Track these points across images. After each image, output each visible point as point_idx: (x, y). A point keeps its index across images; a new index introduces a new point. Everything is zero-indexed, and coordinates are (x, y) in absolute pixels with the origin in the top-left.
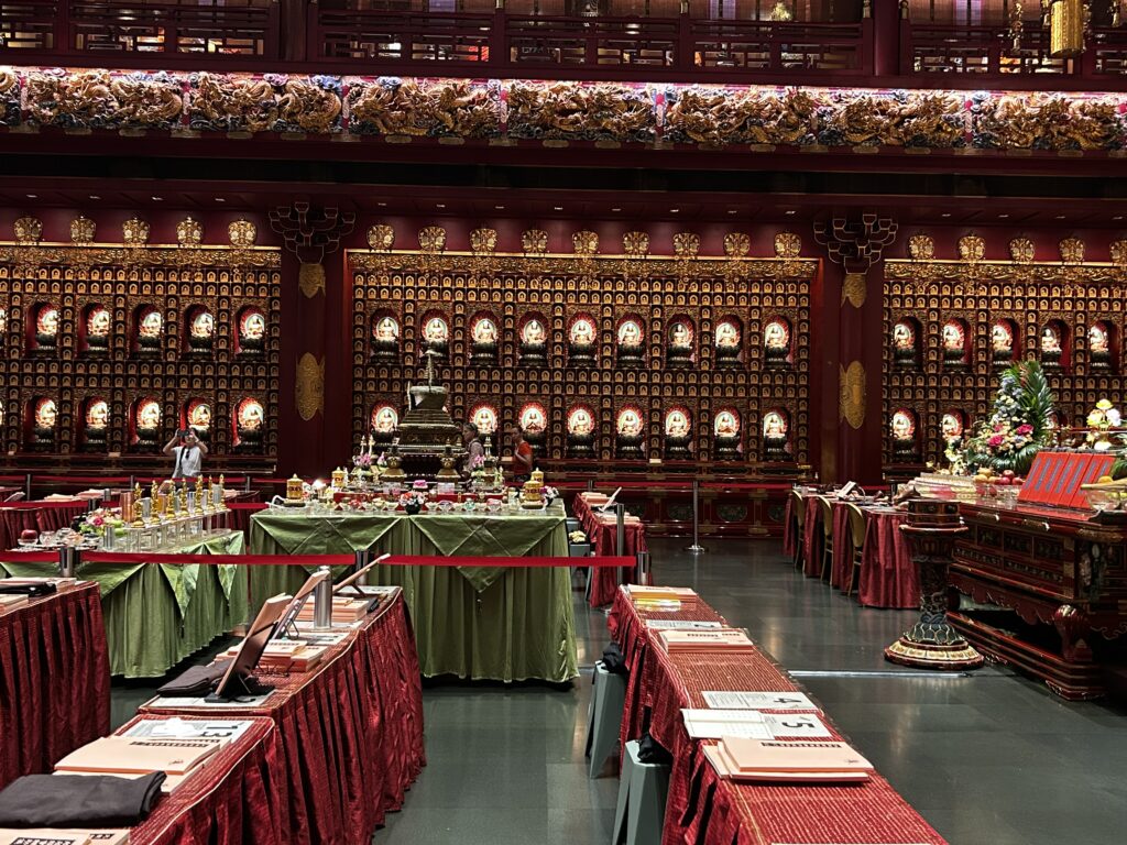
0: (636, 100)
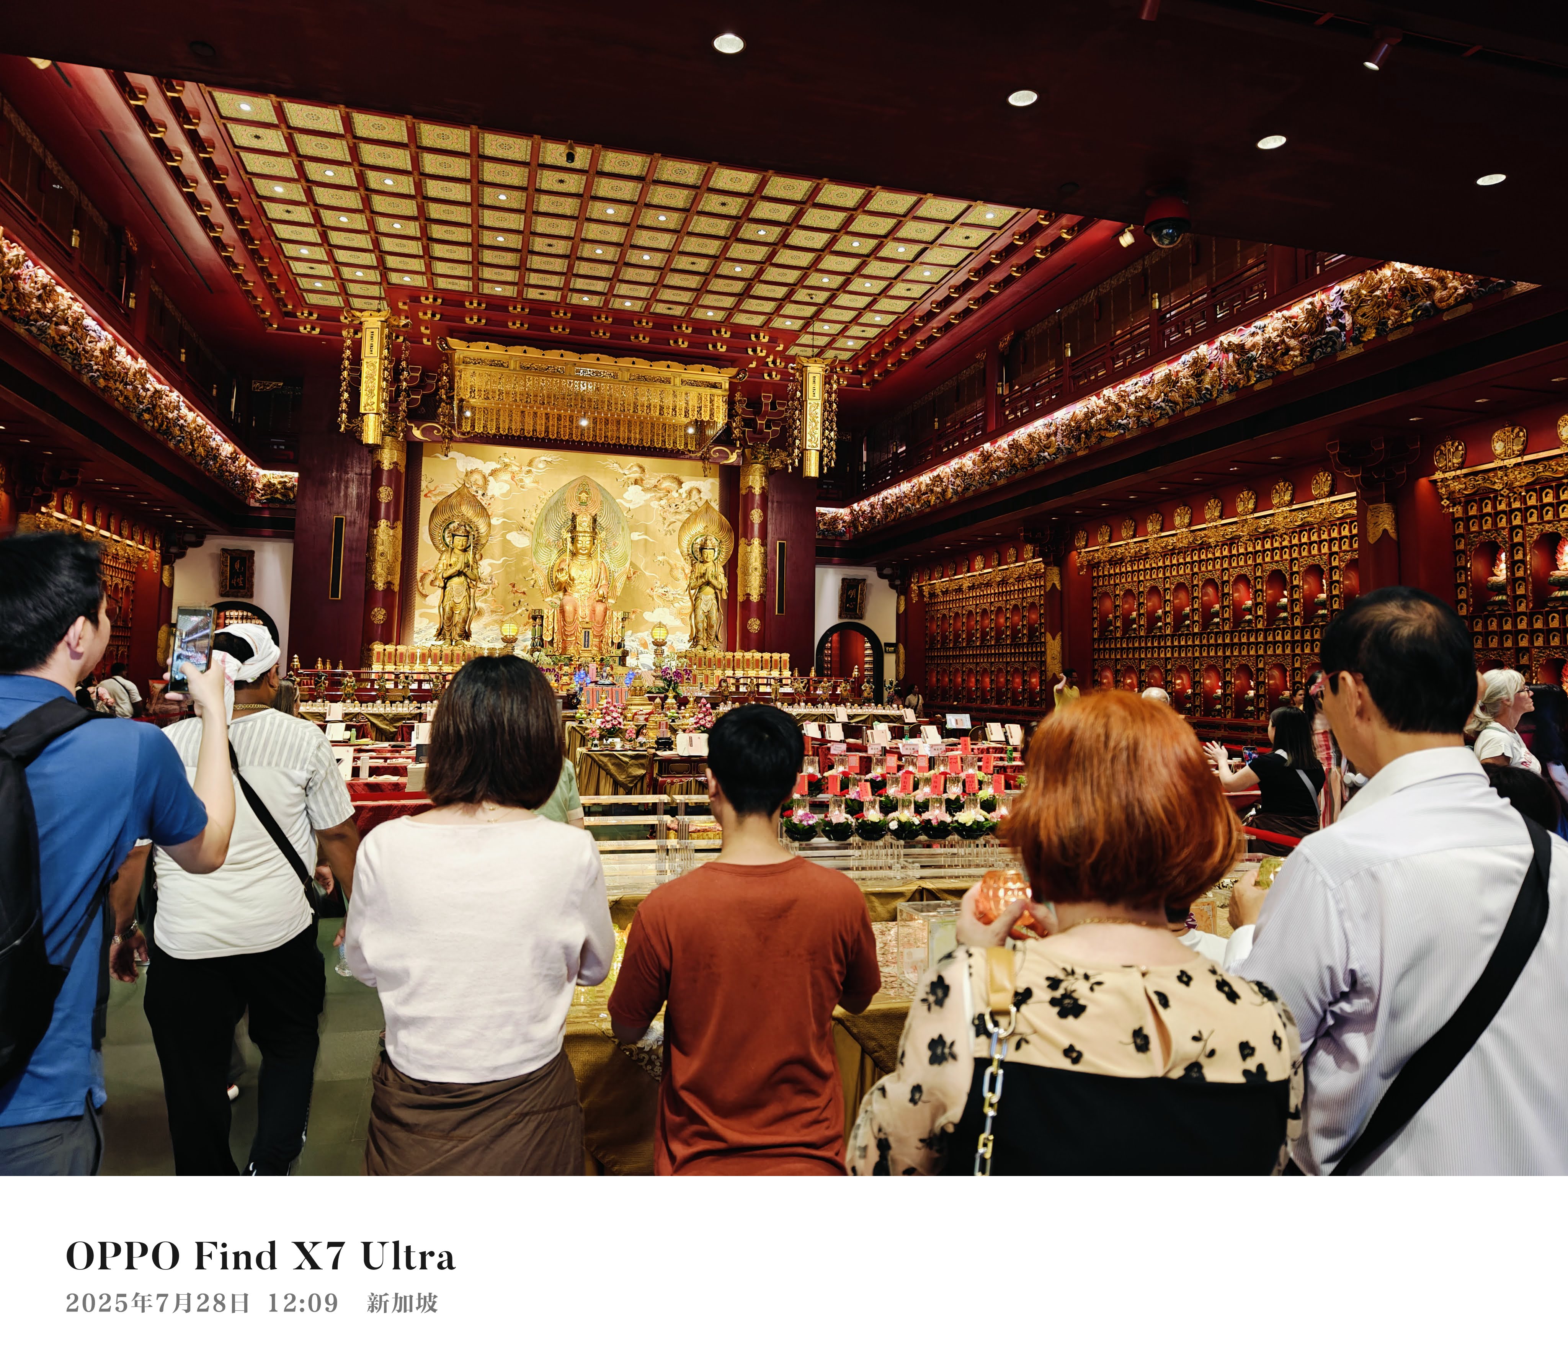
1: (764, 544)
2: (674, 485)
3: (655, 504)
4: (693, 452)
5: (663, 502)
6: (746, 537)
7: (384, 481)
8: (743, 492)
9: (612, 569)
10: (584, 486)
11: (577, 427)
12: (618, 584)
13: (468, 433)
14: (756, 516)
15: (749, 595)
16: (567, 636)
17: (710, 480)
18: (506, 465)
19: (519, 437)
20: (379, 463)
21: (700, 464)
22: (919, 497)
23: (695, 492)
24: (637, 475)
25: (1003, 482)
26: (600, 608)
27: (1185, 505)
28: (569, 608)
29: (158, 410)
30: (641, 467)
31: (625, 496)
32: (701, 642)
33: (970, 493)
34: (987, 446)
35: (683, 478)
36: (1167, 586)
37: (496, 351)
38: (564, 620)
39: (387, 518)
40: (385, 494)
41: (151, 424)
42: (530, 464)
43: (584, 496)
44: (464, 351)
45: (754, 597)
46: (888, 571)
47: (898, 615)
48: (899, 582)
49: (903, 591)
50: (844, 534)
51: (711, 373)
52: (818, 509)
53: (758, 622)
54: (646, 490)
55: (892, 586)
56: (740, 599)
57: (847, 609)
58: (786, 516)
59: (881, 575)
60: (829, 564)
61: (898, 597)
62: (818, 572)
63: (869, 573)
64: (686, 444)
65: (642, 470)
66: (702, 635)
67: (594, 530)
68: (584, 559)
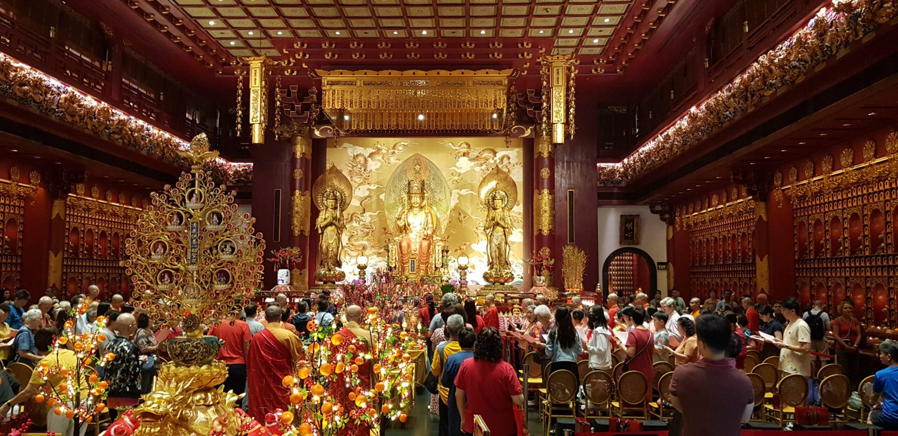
1: (552, 191)
2: (491, 155)
3: (477, 169)
4: (498, 131)
5: (484, 167)
6: (538, 188)
7: (298, 166)
8: (536, 156)
9: (439, 217)
10: (417, 160)
11: (417, 121)
12: (443, 227)
13: (348, 131)
14: (545, 173)
15: (540, 230)
16: (403, 263)
17: (517, 149)
18: (379, 150)
19: (379, 130)
20: (294, 154)
21: (504, 138)
22: (658, 152)
23: (505, 159)
24: (465, 150)
25: (705, 137)
26: (425, 243)
27: (849, 147)
28: (404, 244)
29: (124, 132)
30: (467, 144)
31: (457, 165)
32: (495, 266)
33: (687, 148)
34: (693, 109)
35: (497, 150)
36: (845, 216)
37: (347, 76)
38: (402, 253)
39: (300, 190)
40: (298, 174)
41: (120, 141)
42: (394, 148)
43: (417, 167)
44: (327, 78)
45: (546, 232)
46: (658, 208)
47: (668, 241)
48: (667, 216)
49: (671, 222)
50: (620, 182)
51: (494, 74)
52: (598, 165)
53: (548, 250)
54: (471, 160)
55: (663, 219)
56: (535, 233)
57: (626, 238)
58: (574, 172)
59: (653, 212)
60: (610, 204)
61: (668, 227)
62: (601, 211)
63: (643, 210)
64: (492, 126)
65: (469, 146)
66: (496, 261)
67: (422, 189)
68: (416, 210)
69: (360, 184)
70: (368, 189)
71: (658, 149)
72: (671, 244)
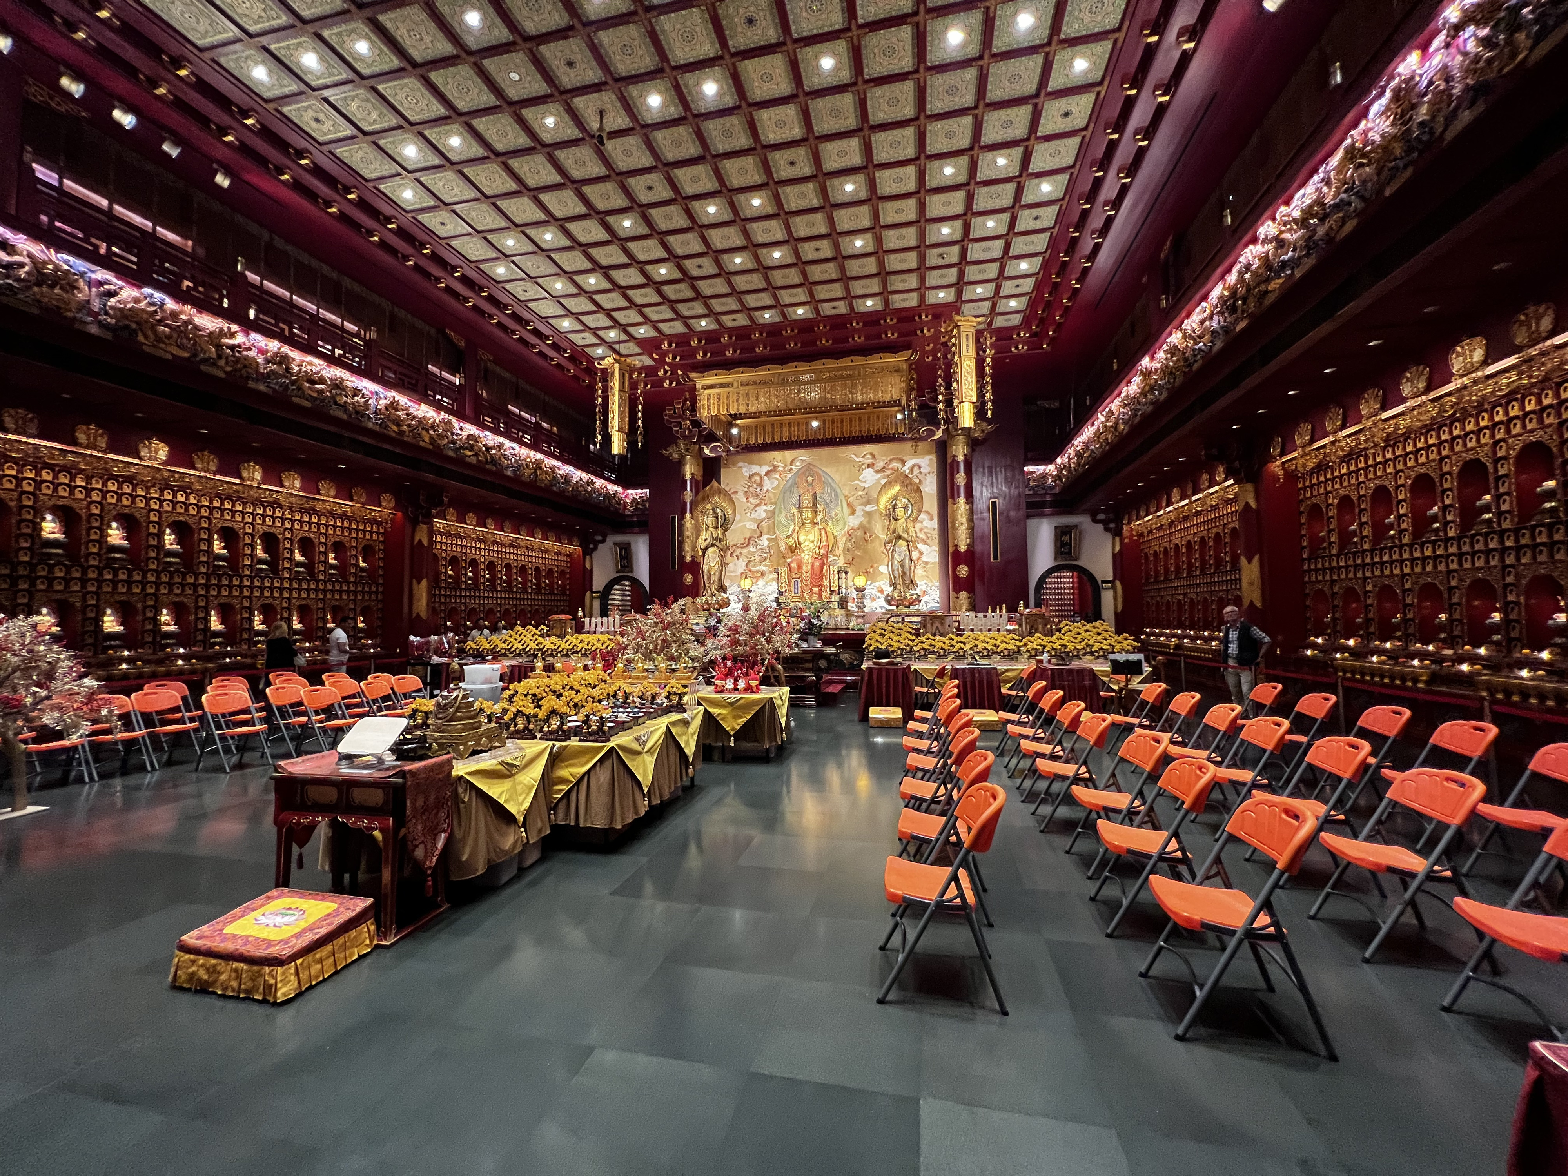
0: (360, 391)
1: (970, 500)
3: (883, 481)
4: (904, 434)
6: (953, 497)
7: (688, 485)
8: (949, 461)
9: (835, 534)
10: (808, 469)
11: (811, 429)
13: (739, 446)
14: (961, 479)
15: (957, 545)
17: (930, 457)
18: (775, 467)
20: (684, 475)
21: (912, 444)
23: (916, 468)
24: (870, 461)
25: (1165, 395)
29: (477, 449)
30: (871, 453)
31: (860, 478)
32: (898, 587)
33: (1138, 419)
34: (1146, 362)
35: (905, 458)
37: (723, 378)
38: (791, 575)
39: (690, 512)
40: (688, 496)
41: (473, 458)
42: (791, 464)
43: (810, 479)
44: (701, 381)
45: (963, 548)
46: (1101, 516)
47: (1114, 555)
48: (1112, 525)
49: (1117, 532)
50: (1053, 487)
51: (889, 359)
52: (1026, 469)
53: (966, 568)
54: (877, 472)
55: (1107, 529)
56: (951, 549)
57: (1062, 553)
58: (997, 478)
59: (1095, 521)
60: (1042, 515)
61: (1114, 539)
62: (1032, 523)
63: (1082, 520)
64: (897, 429)
65: (873, 456)
66: (899, 581)
67: (814, 505)
68: (808, 527)
69: (756, 506)
70: (765, 511)
71: (1097, 434)
72: (1118, 559)
